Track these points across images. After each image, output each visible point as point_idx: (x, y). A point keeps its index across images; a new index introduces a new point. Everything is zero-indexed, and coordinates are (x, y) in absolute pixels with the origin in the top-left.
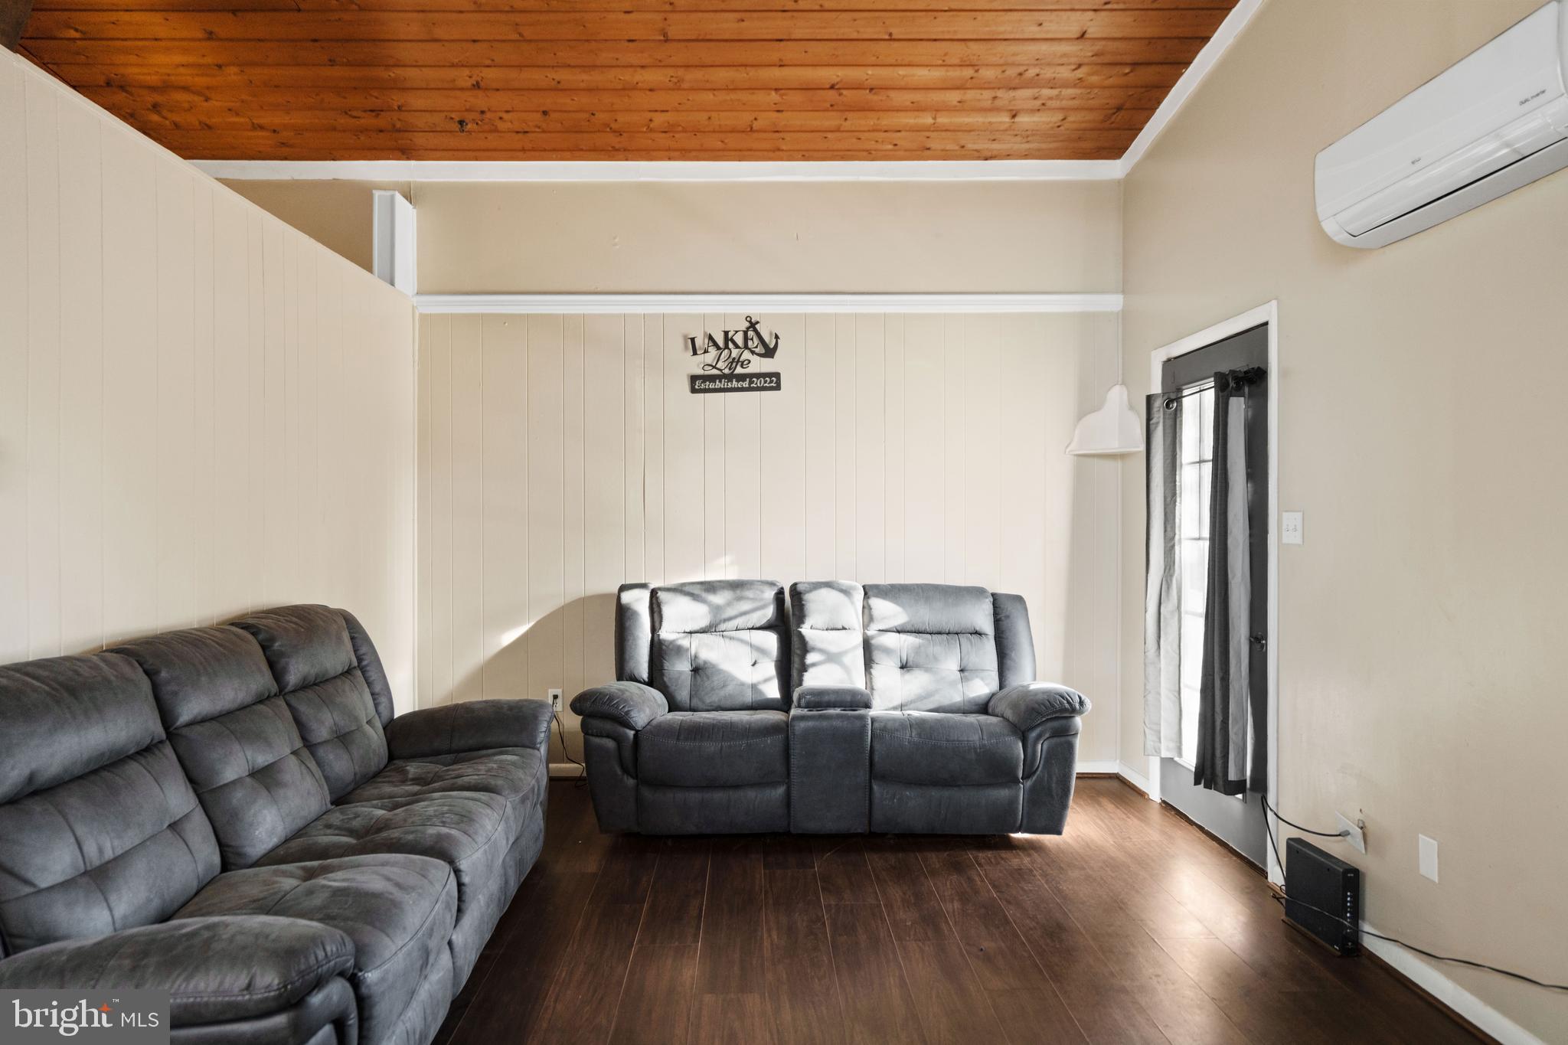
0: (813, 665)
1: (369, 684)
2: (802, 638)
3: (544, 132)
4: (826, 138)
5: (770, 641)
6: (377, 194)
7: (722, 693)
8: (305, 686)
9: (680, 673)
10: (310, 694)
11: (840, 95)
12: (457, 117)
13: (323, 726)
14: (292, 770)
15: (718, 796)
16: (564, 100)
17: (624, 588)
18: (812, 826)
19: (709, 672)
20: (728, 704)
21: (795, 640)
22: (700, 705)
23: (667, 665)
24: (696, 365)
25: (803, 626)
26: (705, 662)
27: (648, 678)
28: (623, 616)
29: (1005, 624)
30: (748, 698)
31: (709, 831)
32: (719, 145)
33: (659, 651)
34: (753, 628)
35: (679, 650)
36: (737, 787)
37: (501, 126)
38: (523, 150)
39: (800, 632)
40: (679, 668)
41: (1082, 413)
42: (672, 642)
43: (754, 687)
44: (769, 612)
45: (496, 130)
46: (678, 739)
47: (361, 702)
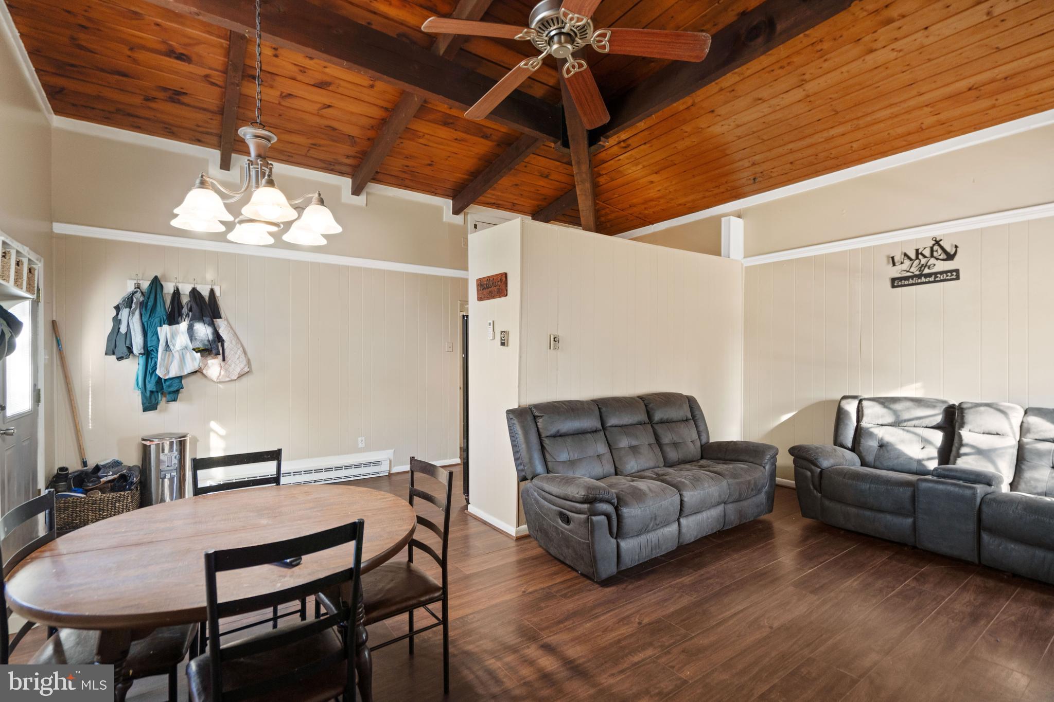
0: (965, 454)
1: (697, 426)
2: (960, 436)
3: (795, 170)
4: (987, 114)
5: (938, 437)
6: (723, 219)
7: (896, 462)
8: (662, 422)
9: (871, 446)
10: (664, 425)
11: (980, 90)
12: (752, 178)
13: (666, 439)
14: (645, 450)
15: (868, 513)
17: (845, 398)
18: (930, 546)
19: (889, 448)
20: (899, 468)
21: (956, 438)
22: (880, 466)
23: (863, 441)
24: (896, 272)
25: (963, 429)
26: (888, 443)
27: (852, 446)
28: (841, 412)
30: (914, 467)
31: (861, 531)
32: (904, 143)
33: (859, 431)
34: (926, 427)
35: (871, 435)
36: (881, 511)
37: (773, 175)
38: (789, 180)
39: (960, 433)
40: (870, 445)
42: (868, 429)
43: (919, 462)
44: (939, 419)
45: (771, 177)
46: (844, 478)
47: (689, 434)
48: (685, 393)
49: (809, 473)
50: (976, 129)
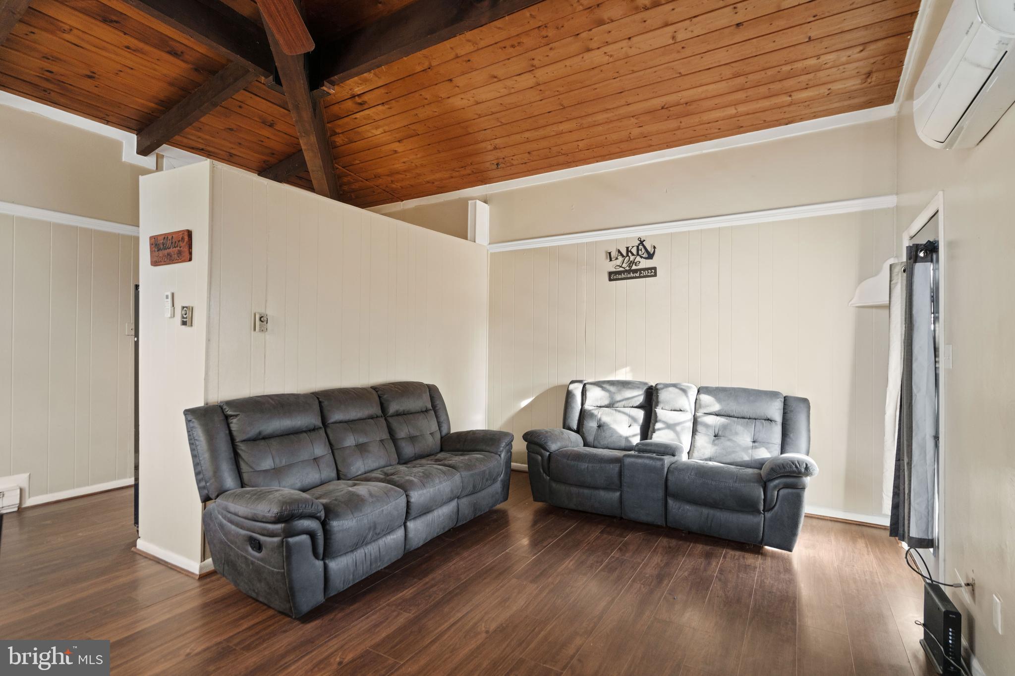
0: (659, 429)
1: (437, 417)
2: (656, 414)
3: (533, 161)
4: (675, 134)
5: (640, 414)
6: (470, 202)
7: (609, 440)
8: (398, 414)
9: (591, 427)
10: (400, 418)
11: (669, 110)
12: (495, 162)
13: (402, 432)
15: (586, 491)
16: (534, 146)
17: (572, 382)
18: (632, 516)
19: (605, 428)
20: (612, 446)
21: (653, 414)
22: (598, 445)
23: (585, 422)
24: (612, 266)
25: (658, 407)
26: (604, 423)
27: (577, 429)
28: (569, 395)
29: (789, 416)
30: (623, 444)
31: (581, 509)
32: (618, 150)
33: (583, 414)
34: (632, 407)
35: (592, 415)
36: (596, 488)
37: (515, 162)
38: (528, 171)
39: (655, 411)
40: (591, 425)
41: (862, 278)
42: (590, 411)
43: (627, 438)
44: (640, 399)
45: (513, 165)
46: (568, 460)
47: (430, 425)
48: (426, 382)
49: (540, 458)
50: (669, 147)
